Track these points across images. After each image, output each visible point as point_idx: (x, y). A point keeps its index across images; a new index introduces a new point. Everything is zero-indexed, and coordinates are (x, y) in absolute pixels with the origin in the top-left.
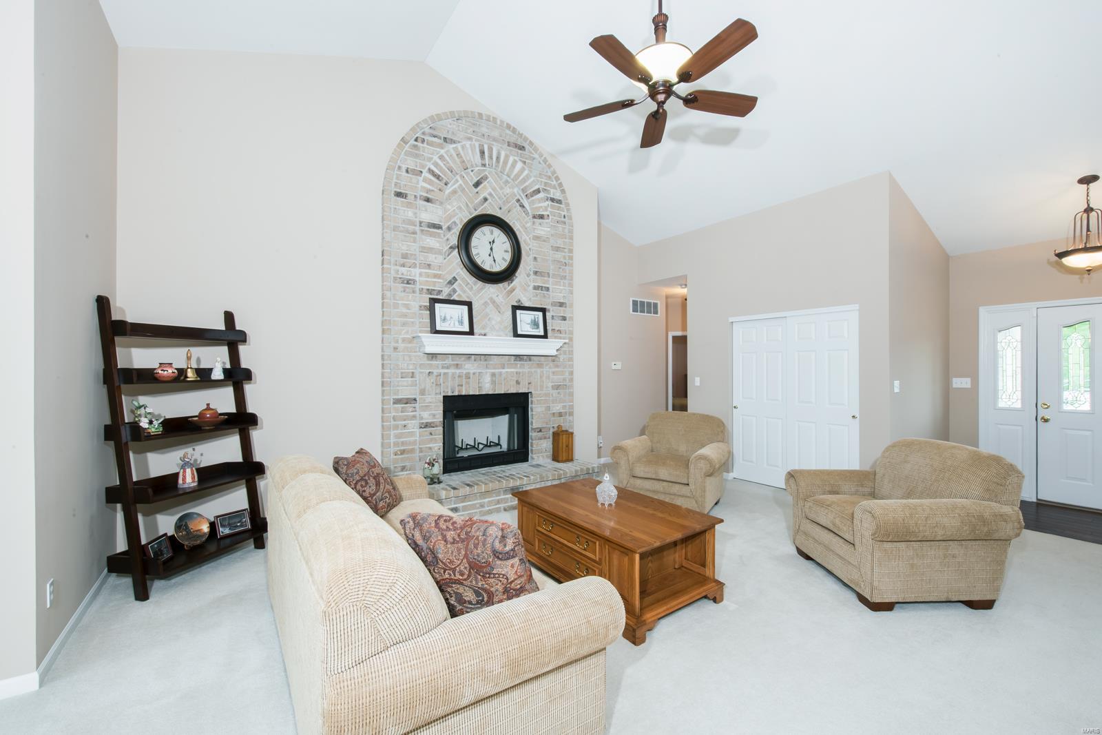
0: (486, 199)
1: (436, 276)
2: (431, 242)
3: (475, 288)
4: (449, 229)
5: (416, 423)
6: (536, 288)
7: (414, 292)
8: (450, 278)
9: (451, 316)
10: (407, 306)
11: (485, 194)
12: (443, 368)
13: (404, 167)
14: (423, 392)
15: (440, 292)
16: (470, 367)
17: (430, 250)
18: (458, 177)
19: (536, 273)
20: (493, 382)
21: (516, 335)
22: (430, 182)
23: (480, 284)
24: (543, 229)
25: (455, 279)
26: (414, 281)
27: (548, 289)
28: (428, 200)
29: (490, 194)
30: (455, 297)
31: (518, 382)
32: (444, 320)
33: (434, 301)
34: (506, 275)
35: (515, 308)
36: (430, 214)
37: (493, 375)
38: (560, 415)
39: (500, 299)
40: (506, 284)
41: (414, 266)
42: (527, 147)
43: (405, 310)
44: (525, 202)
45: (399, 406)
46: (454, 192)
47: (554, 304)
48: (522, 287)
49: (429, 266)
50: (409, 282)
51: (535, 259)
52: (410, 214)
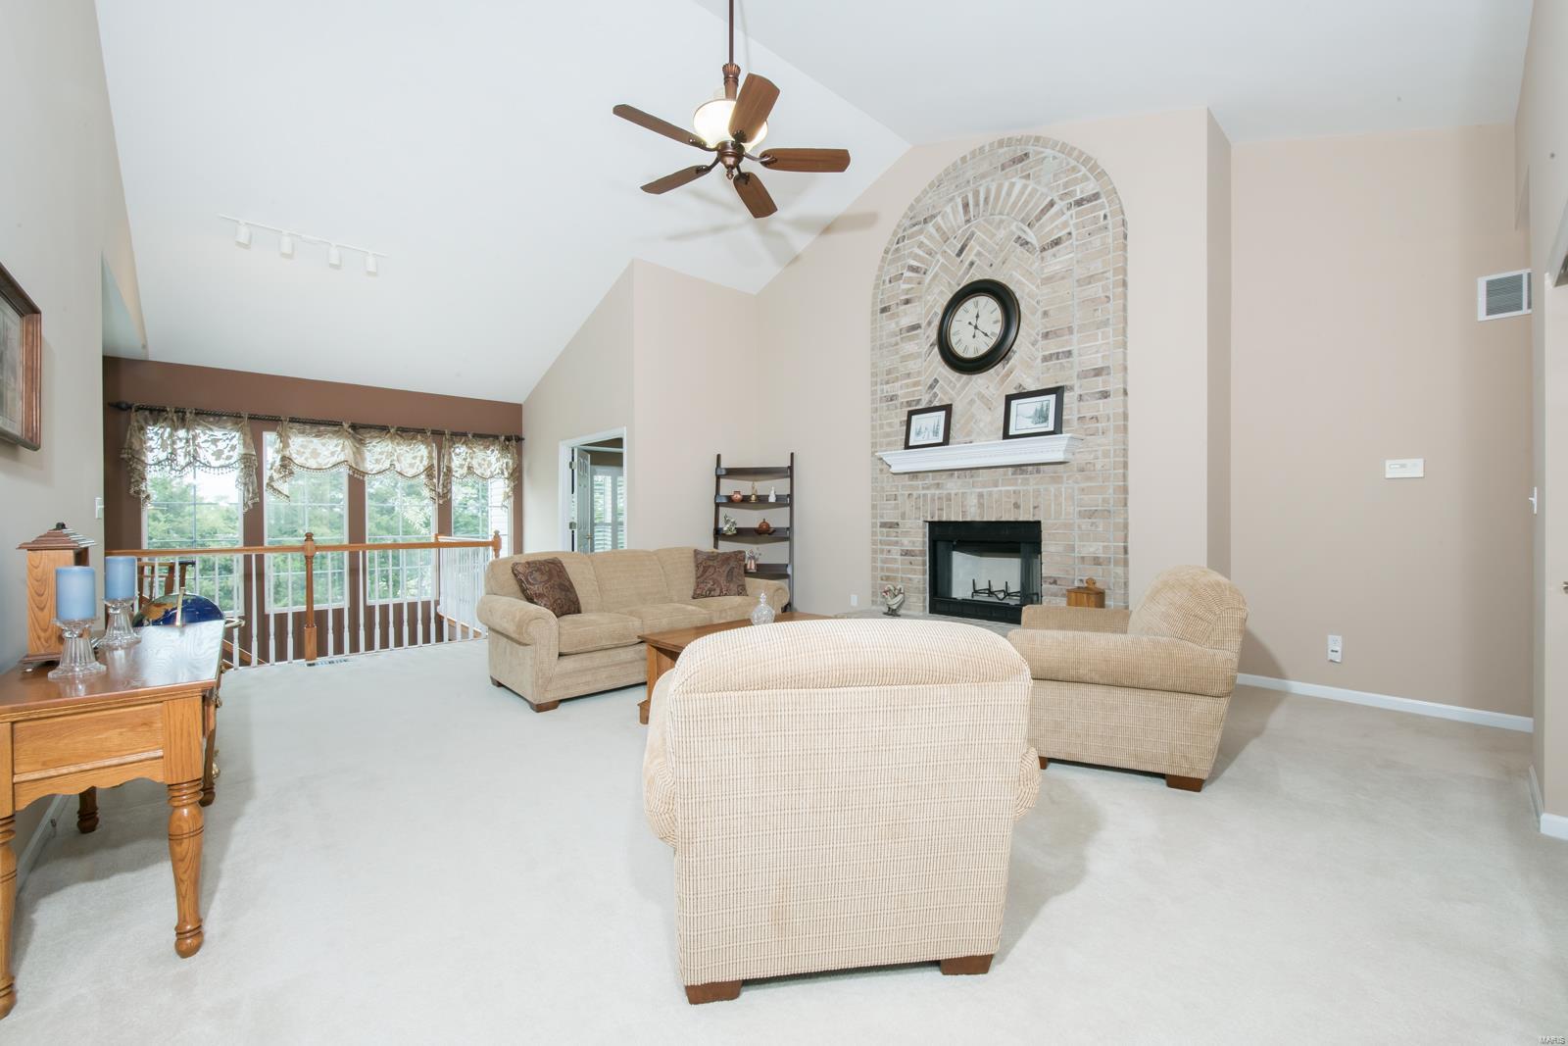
0: (972, 264)
1: (916, 384)
2: (910, 347)
3: (959, 385)
4: (929, 323)
5: (896, 550)
6: (1045, 359)
7: (896, 408)
8: (930, 381)
9: (928, 426)
10: (890, 424)
11: (972, 257)
12: (923, 488)
13: (887, 279)
14: (903, 515)
15: (918, 401)
16: (953, 486)
17: (910, 357)
18: (939, 256)
19: (1046, 335)
20: (981, 505)
21: (1008, 436)
22: (909, 280)
23: (965, 377)
24: (1057, 261)
25: (936, 381)
26: (896, 396)
27: (1069, 354)
28: (907, 302)
29: (978, 255)
30: (936, 403)
31: (1017, 506)
32: (919, 432)
33: (911, 413)
34: (995, 355)
35: (1009, 399)
36: (909, 317)
37: (981, 496)
38: (1097, 561)
39: (991, 391)
40: (999, 366)
41: (897, 379)
42: (1032, 151)
43: (887, 429)
44: (1031, 236)
45: (884, 530)
46: (936, 276)
47: (1083, 375)
48: (1024, 367)
49: (908, 375)
50: (892, 399)
51: (1045, 313)
52: (893, 325)
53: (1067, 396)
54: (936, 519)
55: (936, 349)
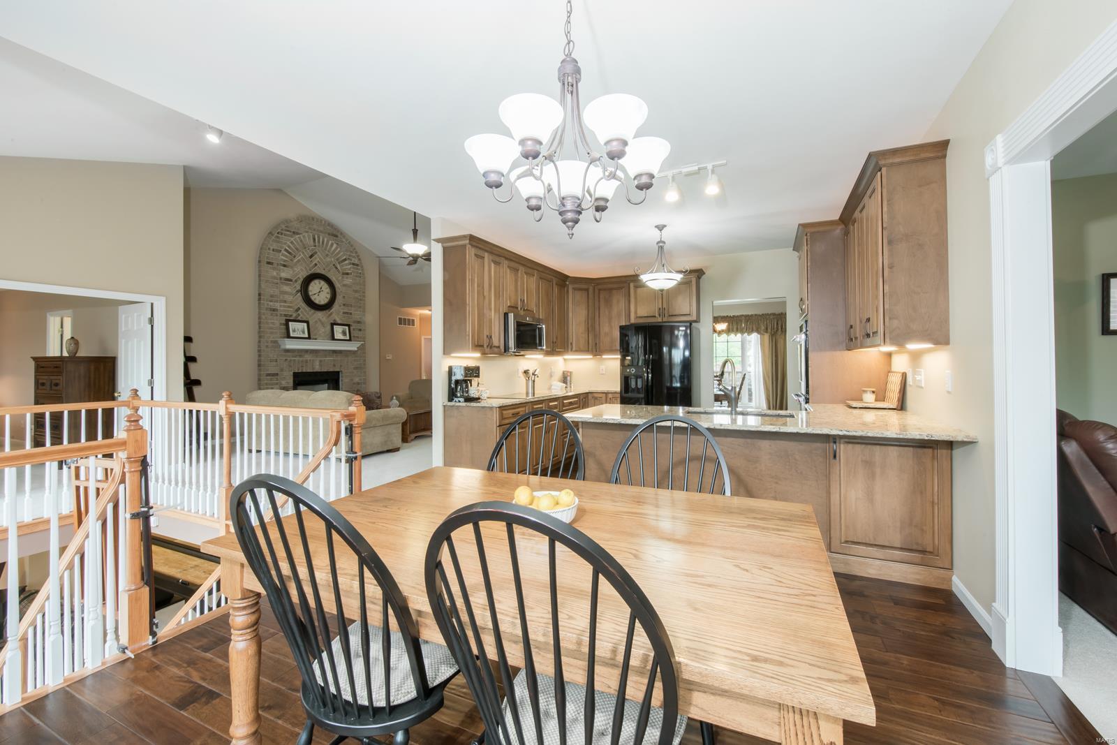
0: (316, 265)
1: (289, 307)
2: (286, 288)
3: (310, 313)
4: (296, 281)
6: (344, 313)
7: (277, 315)
8: (296, 307)
9: (297, 329)
10: (273, 323)
11: (316, 262)
12: (293, 357)
13: (272, 248)
14: (282, 370)
15: (291, 316)
16: (308, 357)
17: (286, 293)
19: (344, 305)
20: (320, 365)
21: (333, 339)
22: (286, 256)
23: (313, 311)
24: (348, 281)
25: (299, 309)
26: (277, 310)
27: (351, 314)
28: (285, 266)
29: (318, 262)
30: (299, 318)
31: (334, 365)
32: (294, 331)
33: (289, 321)
34: (328, 306)
35: (333, 324)
36: (285, 274)
37: (321, 361)
38: (358, 384)
39: (324, 319)
40: (327, 311)
41: (277, 301)
42: (339, 236)
43: (271, 325)
44: (338, 266)
45: (268, 377)
46: (299, 261)
47: (355, 322)
48: (337, 312)
49: (285, 302)
50: (274, 310)
51: (344, 297)
52: (275, 274)
53: (351, 328)
54: (300, 371)
55: (299, 294)
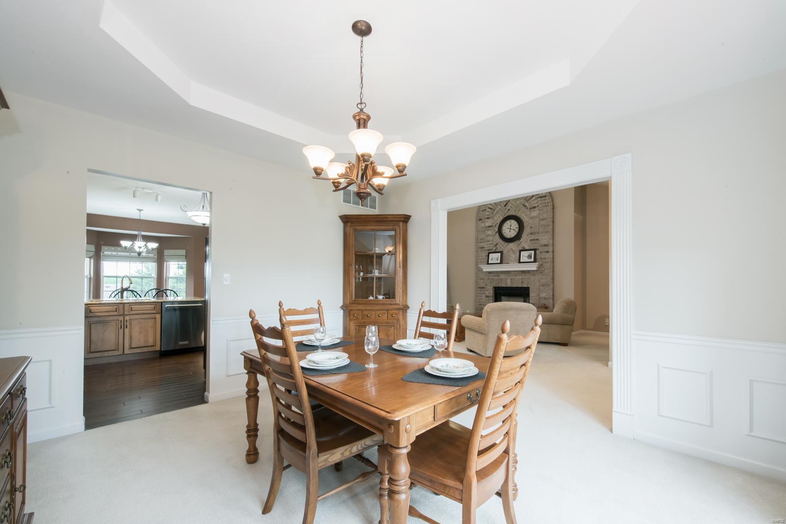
0: (509, 210)
1: (490, 244)
2: (489, 232)
3: (505, 246)
4: (495, 226)
5: (483, 296)
6: (531, 240)
7: (483, 251)
9: (495, 257)
10: (482, 256)
11: (509, 208)
12: (493, 277)
14: (486, 285)
15: (491, 250)
16: (502, 276)
17: (489, 235)
18: (499, 206)
19: (531, 234)
20: (511, 282)
21: (520, 262)
22: (489, 212)
23: (507, 244)
24: (535, 213)
25: (497, 244)
26: (484, 247)
27: (538, 239)
28: (488, 218)
29: (511, 207)
30: (497, 250)
31: (522, 282)
32: (492, 259)
33: (489, 253)
34: (518, 237)
35: (520, 251)
36: (489, 223)
37: (511, 279)
38: (545, 298)
39: (515, 248)
40: (517, 242)
41: (484, 242)
43: (481, 258)
44: (527, 204)
45: (479, 289)
46: (497, 211)
47: (542, 246)
48: (525, 241)
49: (488, 241)
50: (482, 248)
51: (531, 227)
52: (483, 225)
53: (537, 252)
54: (497, 286)
55: (497, 234)
